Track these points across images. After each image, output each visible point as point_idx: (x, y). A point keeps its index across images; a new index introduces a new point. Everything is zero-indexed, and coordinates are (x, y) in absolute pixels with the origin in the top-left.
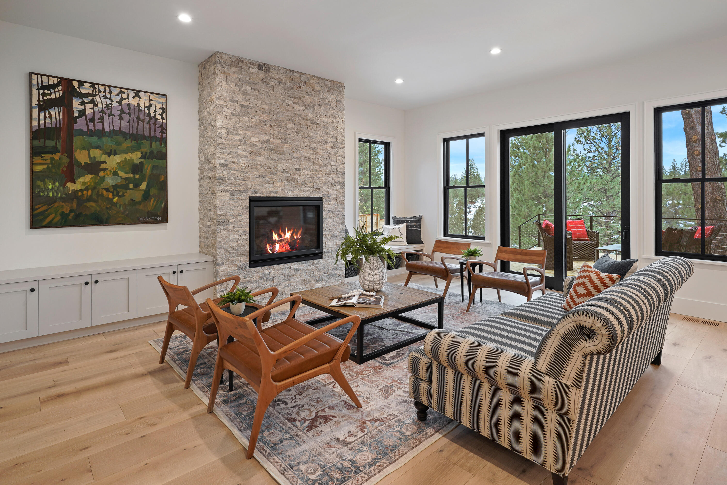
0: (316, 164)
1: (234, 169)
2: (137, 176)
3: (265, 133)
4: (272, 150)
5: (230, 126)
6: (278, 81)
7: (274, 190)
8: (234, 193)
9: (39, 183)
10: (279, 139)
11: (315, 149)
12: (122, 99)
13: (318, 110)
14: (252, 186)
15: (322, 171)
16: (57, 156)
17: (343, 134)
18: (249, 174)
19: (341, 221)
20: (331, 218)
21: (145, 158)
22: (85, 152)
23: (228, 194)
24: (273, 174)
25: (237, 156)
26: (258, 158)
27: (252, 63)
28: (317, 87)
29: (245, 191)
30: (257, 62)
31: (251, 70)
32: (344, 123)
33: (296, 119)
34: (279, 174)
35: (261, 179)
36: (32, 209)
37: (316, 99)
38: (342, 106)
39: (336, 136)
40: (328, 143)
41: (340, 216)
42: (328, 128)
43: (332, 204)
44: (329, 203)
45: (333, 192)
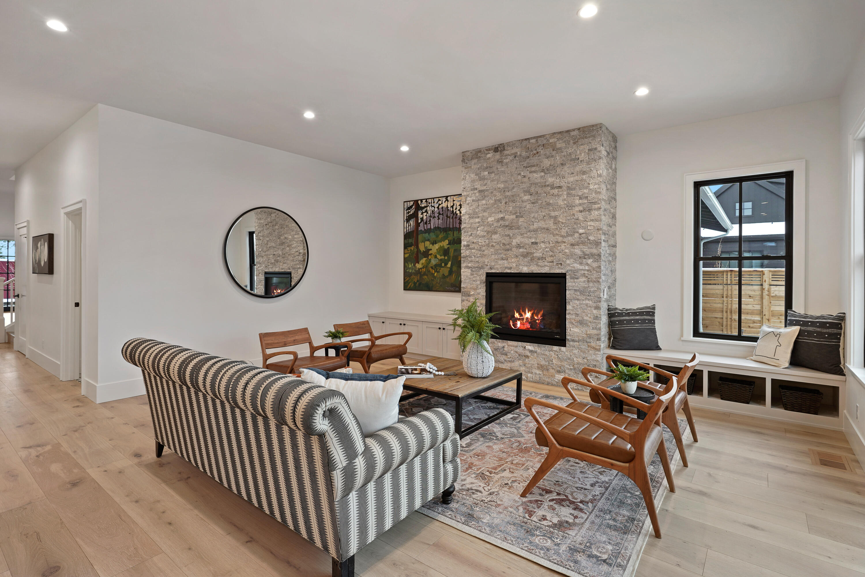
0: (557, 234)
1: (474, 249)
2: (446, 258)
3: (501, 211)
4: (507, 226)
5: (471, 212)
6: (512, 156)
7: (508, 266)
8: (474, 270)
9: (406, 264)
10: (513, 214)
11: (555, 217)
12: (440, 205)
13: (561, 171)
14: (488, 262)
15: (565, 242)
16: (412, 248)
17: (599, 190)
18: (486, 252)
19: (595, 305)
20: (578, 300)
21: (450, 245)
22: (423, 244)
23: (469, 271)
24: (508, 250)
25: (476, 237)
26: (494, 237)
27: (488, 149)
28: (560, 145)
29: (482, 268)
30: (493, 146)
31: (489, 156)
33: (533, 190)
34: (514, 249)
35: (496, 256)
36: (404, 279)
37: (558, 158)
38: (598, 154)
39: (587, 195)
40: (574, 206)
41: (592, 298)
42: (574, 189)
43: (580, 281)
44: (575, 280)
45: (581, 267)
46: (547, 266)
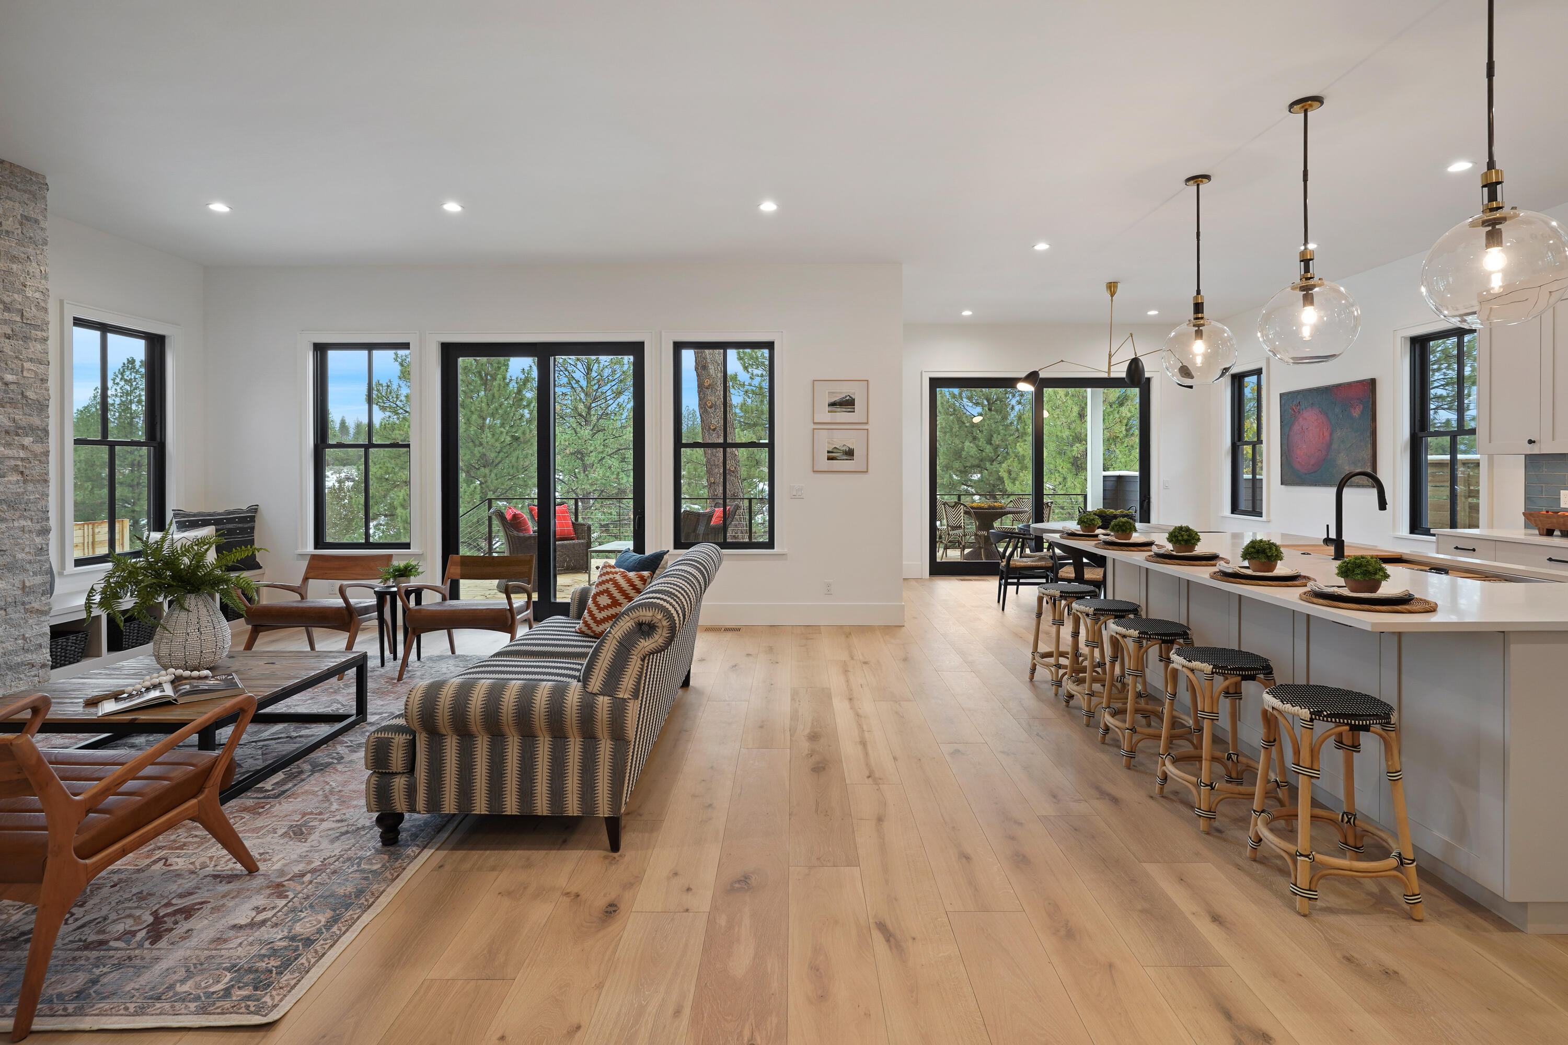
17: (42, 304)
19: (38, 527)
32: (45, 277)
38: (40, 232)
39: (19, 307)
41: (33, 513)
43: (10, 482)
45: (11, 453)
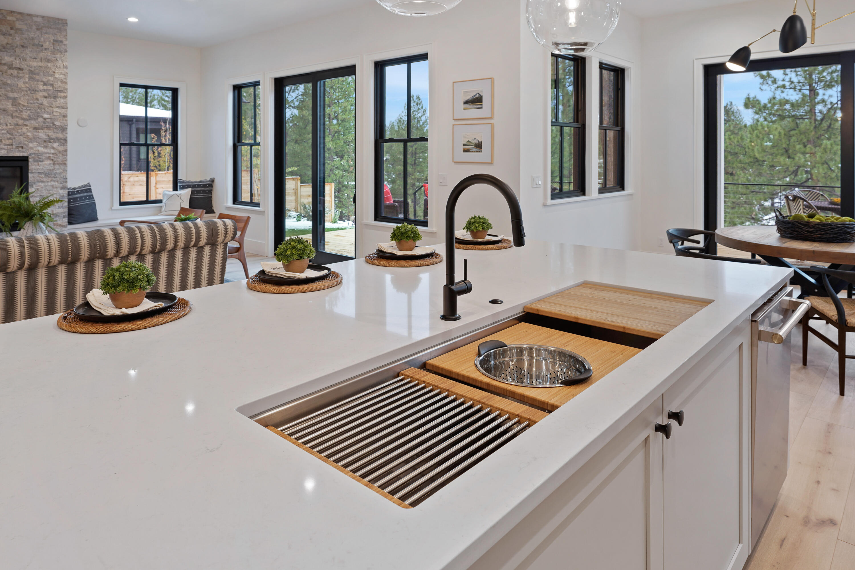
0: (17, 117)
11: (14, 99)
13: (22, 53)
15: (27, 126)
17: (65, 80)
19: (61, 185)
20: (42, 182)
28: (18, 25)
32: (66, 67)
37: (17, 39)
38: (63, 46)
39: (52, 83)
40: (38, 91)
41: (58, 179)
42: (38, 74)
43: (45, 164)
44: (40, 163)
45: (46, 151)
46: (4, 149)
